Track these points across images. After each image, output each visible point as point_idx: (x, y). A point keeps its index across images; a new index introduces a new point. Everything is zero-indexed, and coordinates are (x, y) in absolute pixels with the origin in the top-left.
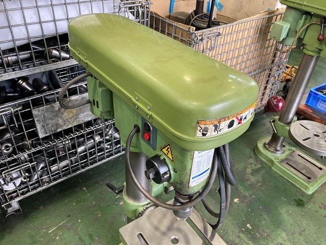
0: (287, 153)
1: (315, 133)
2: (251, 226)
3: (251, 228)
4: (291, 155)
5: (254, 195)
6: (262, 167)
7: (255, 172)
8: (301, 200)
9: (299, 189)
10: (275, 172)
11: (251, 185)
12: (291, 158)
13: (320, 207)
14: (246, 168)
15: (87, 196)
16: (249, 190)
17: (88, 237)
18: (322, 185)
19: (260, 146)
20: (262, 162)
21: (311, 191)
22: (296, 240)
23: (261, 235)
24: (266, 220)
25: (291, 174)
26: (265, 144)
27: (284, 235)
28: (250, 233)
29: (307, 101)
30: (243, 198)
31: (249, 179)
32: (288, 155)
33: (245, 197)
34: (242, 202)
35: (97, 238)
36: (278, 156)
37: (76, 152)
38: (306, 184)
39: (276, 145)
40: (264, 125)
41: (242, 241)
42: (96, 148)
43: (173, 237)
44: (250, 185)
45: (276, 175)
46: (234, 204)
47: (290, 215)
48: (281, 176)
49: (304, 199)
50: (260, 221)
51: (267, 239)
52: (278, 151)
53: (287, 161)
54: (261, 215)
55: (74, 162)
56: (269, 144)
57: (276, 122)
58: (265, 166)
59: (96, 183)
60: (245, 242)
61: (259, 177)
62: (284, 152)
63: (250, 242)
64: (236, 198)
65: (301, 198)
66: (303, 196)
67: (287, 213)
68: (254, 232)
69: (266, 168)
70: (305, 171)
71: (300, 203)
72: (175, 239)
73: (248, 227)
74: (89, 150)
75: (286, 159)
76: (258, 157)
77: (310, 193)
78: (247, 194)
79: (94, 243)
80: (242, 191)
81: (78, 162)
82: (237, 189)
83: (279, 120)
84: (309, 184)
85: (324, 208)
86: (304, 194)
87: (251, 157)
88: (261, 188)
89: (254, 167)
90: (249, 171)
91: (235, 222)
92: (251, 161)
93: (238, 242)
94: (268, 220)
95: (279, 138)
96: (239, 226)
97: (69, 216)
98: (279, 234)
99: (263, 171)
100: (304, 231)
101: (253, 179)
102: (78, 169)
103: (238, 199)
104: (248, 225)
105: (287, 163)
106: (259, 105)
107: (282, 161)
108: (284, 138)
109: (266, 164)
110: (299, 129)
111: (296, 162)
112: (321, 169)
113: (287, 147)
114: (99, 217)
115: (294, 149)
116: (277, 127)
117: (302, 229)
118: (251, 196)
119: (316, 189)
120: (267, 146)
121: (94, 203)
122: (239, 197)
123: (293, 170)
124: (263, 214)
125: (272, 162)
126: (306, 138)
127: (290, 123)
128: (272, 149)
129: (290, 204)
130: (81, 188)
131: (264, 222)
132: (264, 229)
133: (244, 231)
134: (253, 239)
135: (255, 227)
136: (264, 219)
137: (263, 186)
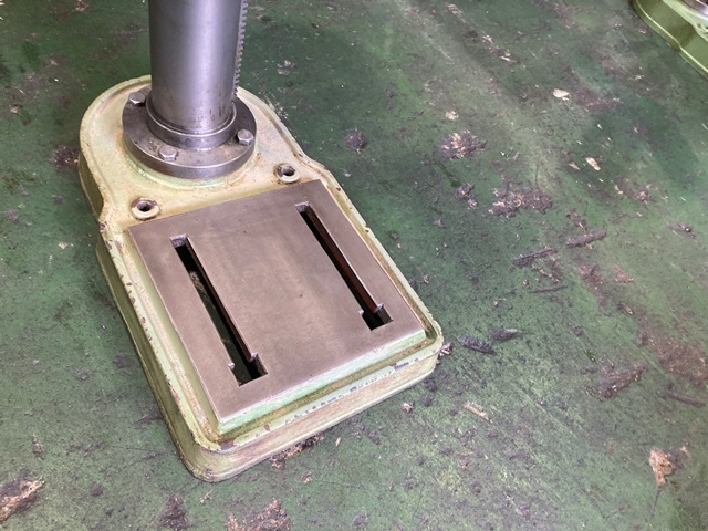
2: (599, 164)
3: (597, 168)
5: (617, 95)
6: (650, 42)
7: (628, 47)
10: (690, 65)
11: (613, 72)
14: (600, 33)
16: (608, 82)
17: (19, 51)
20: (650, 32)
23: (629, 193)
24: (645, 162)
28: (593, 180)
30: (582, 96)
31: (608, 58)
33: (589, 93)
34: (580, 103)
35: (53, 63)
41: (567, 193)
44: (609, 72)
45: (691, 72)
46: (552, 101)
50: (628, 159)
51: (646, 206)
54: (635, 148)
58: (659, 41)
60: (574, 196)
63: (589, 201)
64: (562, 89)
68: (607, 182)
69: (664, 50)
73: (588, 165)
76: (640, 16)
78: (596, 88)
79: (36, 70)
80: (582, 79)
82: (568, 70)
87: (618, 13)
88: (642, 86)
90: (610, 40)
91: (549, 142)
92: (620, 21)
93: (552, 190)
94: (654, 164)
96: (563, 156)
98: (683, 203)
99: (654, 53)
101: (620, 61)
103: (566, 94)
104: (591, 161)
114: (78, 12)
118: (609, 96)
122: (571, 90)
124: (642, 146)
131: (640, 166)
132: (639, 182)
133: (577, 171)
134: (603, 195)
135: (612, 171)
136: (642, 158)
137: (647, 84)
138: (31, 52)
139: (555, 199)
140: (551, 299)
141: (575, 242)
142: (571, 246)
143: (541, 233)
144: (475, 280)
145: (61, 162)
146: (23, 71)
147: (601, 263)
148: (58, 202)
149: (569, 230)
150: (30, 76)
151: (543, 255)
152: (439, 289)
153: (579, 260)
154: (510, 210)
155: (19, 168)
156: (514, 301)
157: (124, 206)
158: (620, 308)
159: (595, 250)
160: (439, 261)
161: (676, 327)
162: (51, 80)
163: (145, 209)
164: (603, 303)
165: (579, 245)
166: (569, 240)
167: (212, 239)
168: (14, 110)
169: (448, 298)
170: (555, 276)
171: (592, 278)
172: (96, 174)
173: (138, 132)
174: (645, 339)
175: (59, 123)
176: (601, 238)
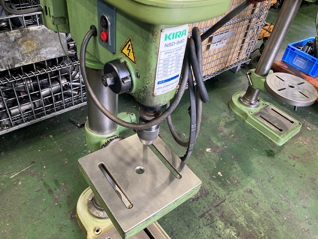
0: (261, 107)
1: (290, 85)
2: (222, 174)
3: (221, 175)
4: (264, 109)
5: (226, 145)
6: (236, 120)
7: (228, 124)
8: (271, 151)
9: (271, 141)
10: (249, 125)
11: (224, 136)
12: (265, 112)
13: (290, 158)
14: (219, 121)
15: (54, 144)
16: (222, 141)
17: (53, 182)
18: (292, 138)
19: (235, 99)
20: (235, 116)
21: (281, 142)
22: (265, 186)
23: (232, 182)
24: (237, 169)
25: (264, 126)
26: (240, 98)
27: (253, 182)
28: (220, 180)
29: (284, 58)
30: (215, 148)
31: (222, 131)
32: (261, 109)
33: (217, 147)
34: (214, 152)
35: (63, 184)
36: (252, 109)
37: (39, 93)
38: (277, 136)
39: (251, 99)
40: (240, 81)
41: (213, 187)
42: (63, 92)
43: (138, 168)
44: (222, 136)
45: (249, 128)
46: (205, 154)
47: (260, 164)
48: (254, 129)
49: (275, 150)
50: (231, 169)
51: (237, 186)
52: (252, 104)
53: (260, 114)
54: (233, 164)
55: (37, 106)
56: (244, 98)
57: (252, 75)
58: (238, 119)
59: (64, 131)
60: (215, 188)
61: (232, 129)
62: (258, 106)
63: (220, 188)
64: (208, 148)
65: (271, 149)
66: (274, 147)
67: (258, 162)
68: (225, 180)
69: (240, 121)
70: (277, 124)
71: (270, 154)
72: (141, 169)
73: (219, 175)
74: (54, 94)
75: (260, 113)
76: (232, 111)
77: (280, 144)
78: (219, 144)
79: (59, 188)
80: (214, 142)
81: (43, 106)
82: (210, 140)
83: (255, 72)
84: (280, 136)
85: (293, 158)
86: (274, 145)
87: (225, 111)
88: (233, 139)
89: (228, 120)
90: (222, 123)
91: (206, 170)
92: (225, 114)
93: (208, 188)
94: (239, 169)
95: (255, 90)
96: (211, 174)
97: (33, 162)
98: (249, 181)
99: (237, 124)
100: (273, 178)
101: (226, 131)
102: (43, 115)
103: (210, 149)
104: (219, 173)
105: (261, 116)
106: (236, 61)
107: (256, 114)
108: (260, 91)
109: (240, 118)
110: (274, 81)
111: (269, 116)
112: (292, 122)
113: (262, 102)
114: (66, 164)
115: (268, 103)
116: (253, 79)
117: (271, 177)
118: (223, 146)
119: (286, 141)
120: (241, 100)
121: (61, 150)
122: (211, 147)
123: (265, 123)
124: (235, 163)
125: (245, 115)
126: (281, 88)
127: (267, 75)
128: (247, 103)
129: (261, 154)
130: (48, 136)
131: (234, 170)
132: (235, 177)
133: (215, 179)
134: (224, 185)
135: (226, 175)
136: (235, 167)
137: (235, 138)
138: (56, 182)
139: (209, 191)
140: (211, 227)
141: (216, 205)
142: (215, 207)
143: (206, 205)
144: (188, 226)
145: (71, 217)
146: (56, 189)
147: (224, 210)
148: (73, 231)
149: (214, 201)
150: (58, 190)
151: (207, 212)
152: (179, 232)
153: (218, 211)
154: (197, 198)
155: (62, 223)
156: (200, 230)
157: (92, 231)
158: (231, 225)
159: (222, 206)
160: (178, 222)
161: (248, 227)
162: (64, 191)
163: (98, 231)
164: (226, 224)
165: (218, 206)
166: (215, 204)
167: (116, 236)
168: (56, 204)
169: (182, 234)
170: (211, 218)
171: (222, 217)
172: (83, 224)
173: (92, 209)
174: (239, 233)
175: (69, 205)
176: (224, 201)
